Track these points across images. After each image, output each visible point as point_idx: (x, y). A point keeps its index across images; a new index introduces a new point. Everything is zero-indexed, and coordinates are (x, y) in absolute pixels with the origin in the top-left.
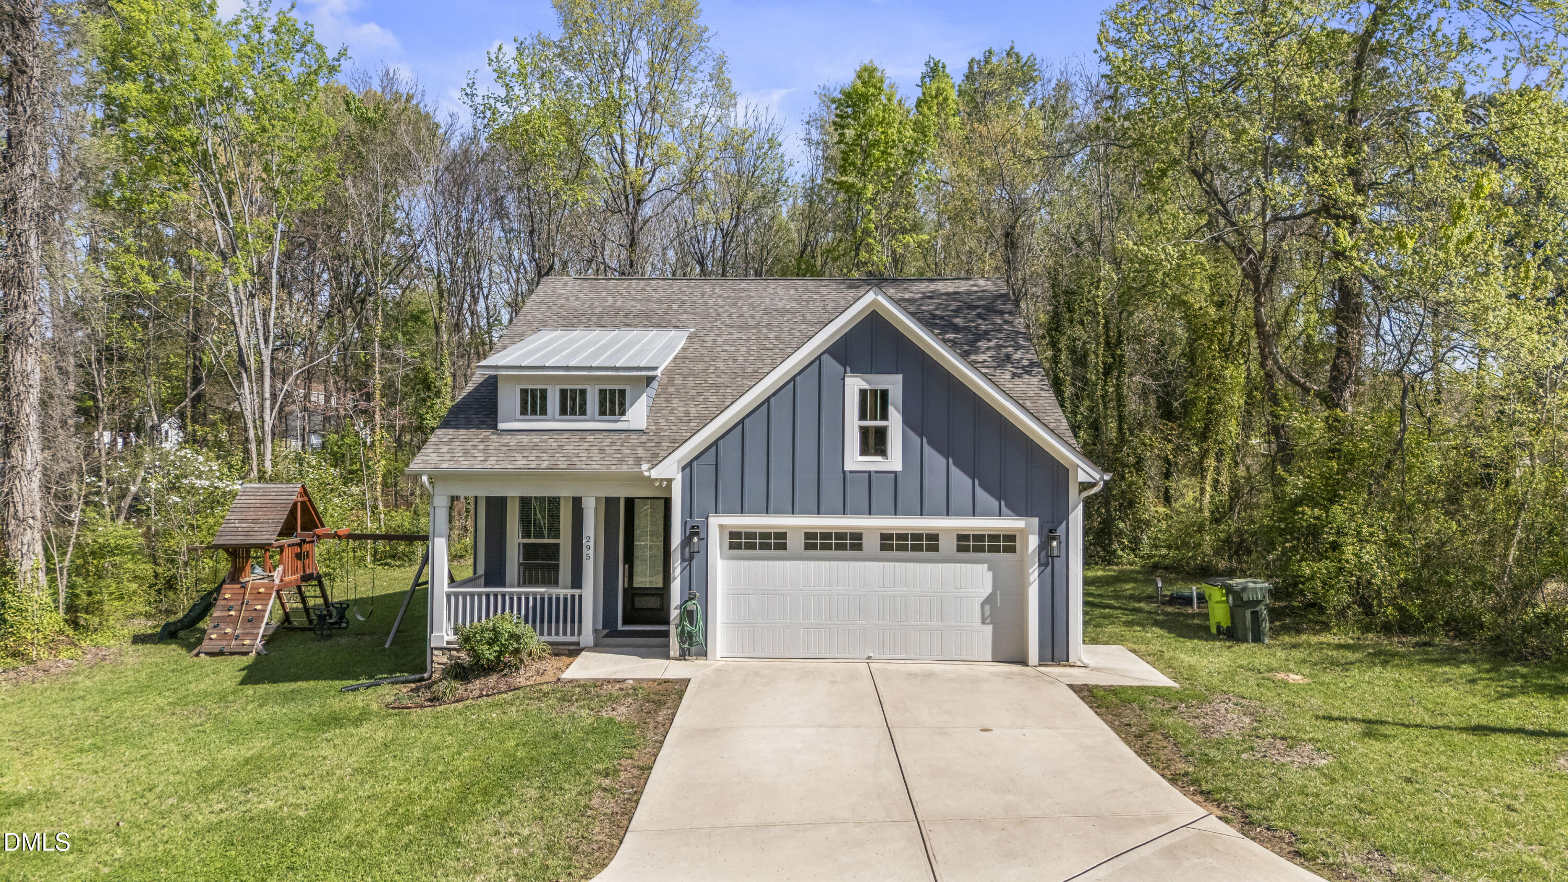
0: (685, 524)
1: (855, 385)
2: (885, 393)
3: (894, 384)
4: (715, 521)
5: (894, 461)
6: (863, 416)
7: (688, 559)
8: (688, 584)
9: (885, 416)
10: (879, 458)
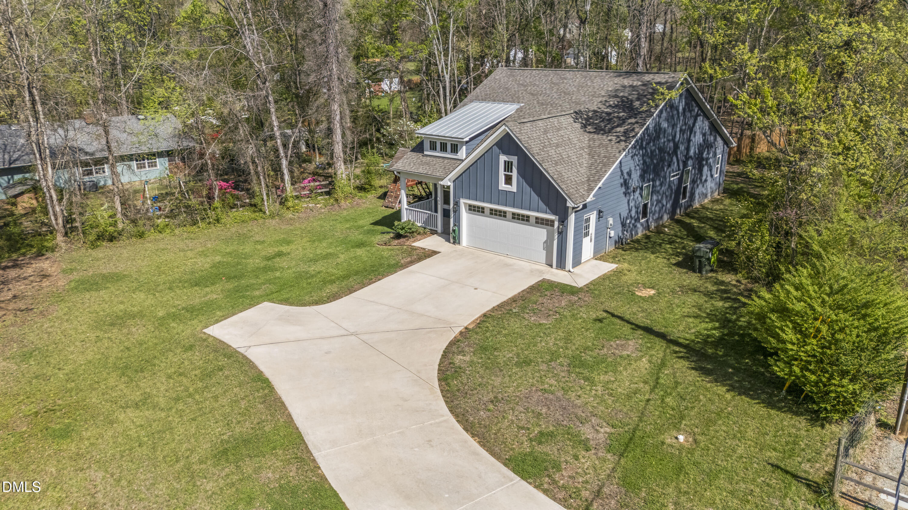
0: (454, 200)
1: (503, 158)
2: (512, 163)
3: (514, 159)
4: (462, 201)
5: (513, 188)
6: (505, 171)
7: (455, 212)
8: (455, 221)
9: (511, 172)
10: (510, 186)
